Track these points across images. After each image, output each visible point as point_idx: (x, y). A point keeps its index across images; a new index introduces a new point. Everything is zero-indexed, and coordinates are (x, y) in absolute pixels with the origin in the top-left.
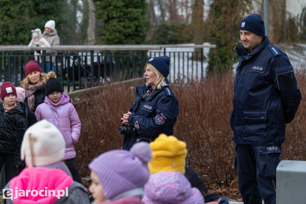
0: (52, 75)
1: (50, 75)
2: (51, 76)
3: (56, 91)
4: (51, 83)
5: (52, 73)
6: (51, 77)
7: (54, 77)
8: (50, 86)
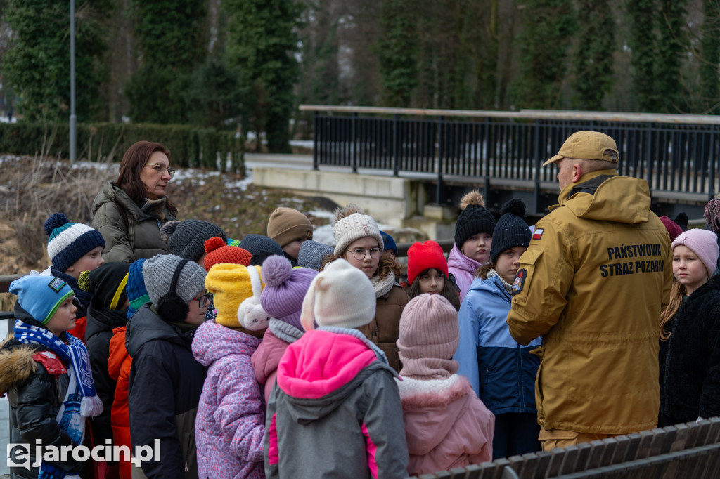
0: (476, 199)
1: (470, 198)
2: (472, 201)
3: (483, 232)
4: (472, 213)
5: (477, 195)
6: (473, 204)
7: (480, 204)
8: (470, 219)
